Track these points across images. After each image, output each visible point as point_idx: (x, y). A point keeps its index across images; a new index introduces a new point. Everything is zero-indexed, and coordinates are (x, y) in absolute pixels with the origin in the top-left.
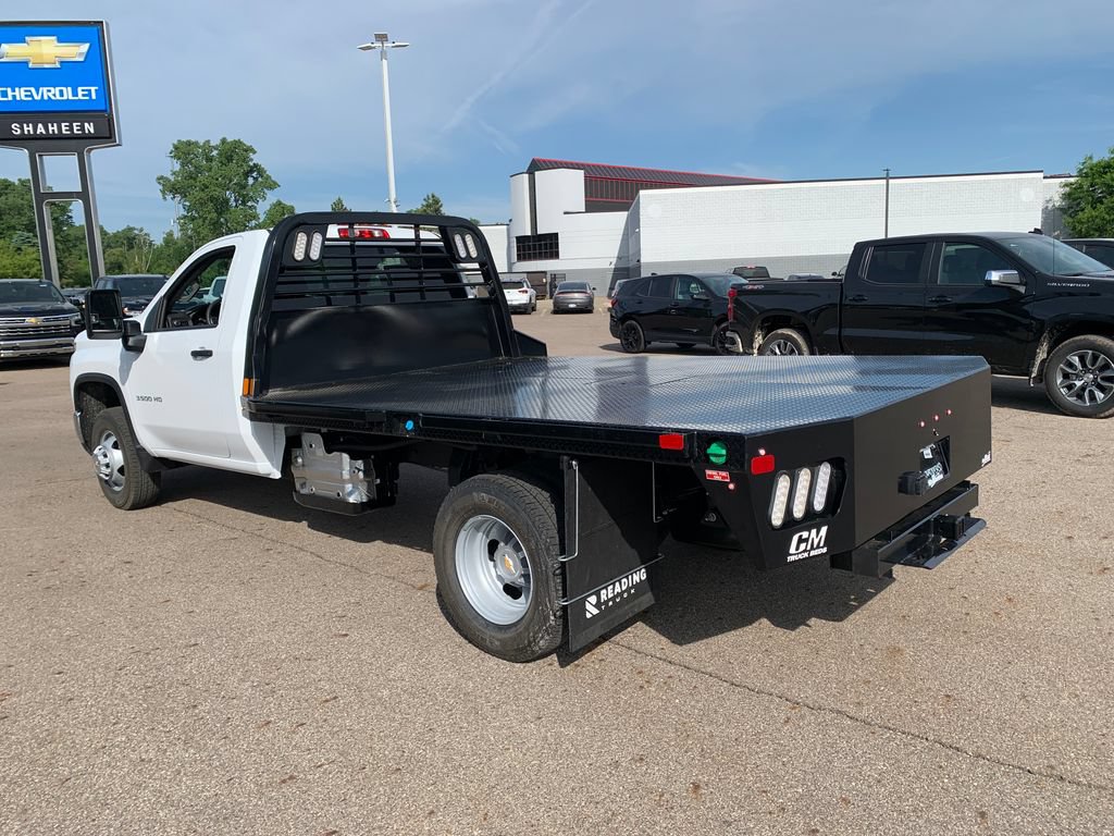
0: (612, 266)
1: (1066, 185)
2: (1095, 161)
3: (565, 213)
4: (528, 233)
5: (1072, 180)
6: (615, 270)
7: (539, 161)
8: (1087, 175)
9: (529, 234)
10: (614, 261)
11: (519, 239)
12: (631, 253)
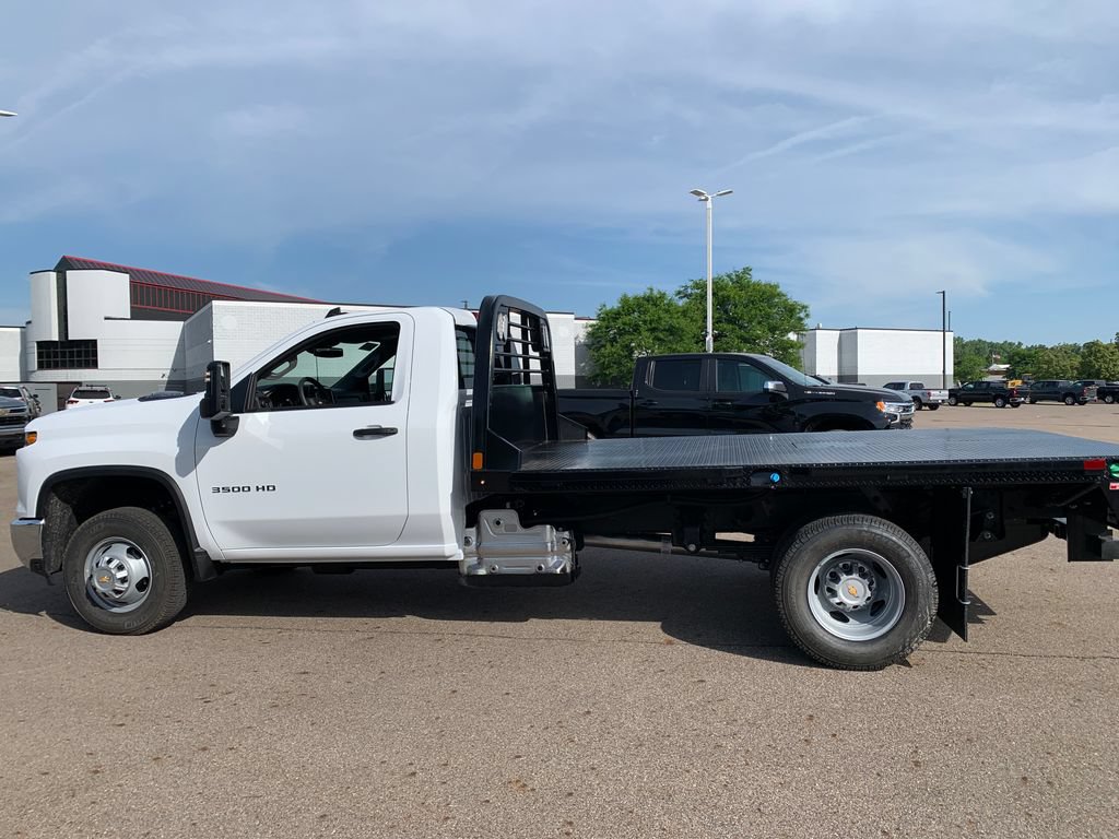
0: (166, 379)
1: (591, 326)
2: (608, 308)
3: (106, 319)
4: (55, 338)
5: (594, 322)
6: (169, 382)
7: (71, 259)
8: (604, 319)
9: (57, 339)
10: (168, 373)
11: (40, 344)
12: (188, 365)
